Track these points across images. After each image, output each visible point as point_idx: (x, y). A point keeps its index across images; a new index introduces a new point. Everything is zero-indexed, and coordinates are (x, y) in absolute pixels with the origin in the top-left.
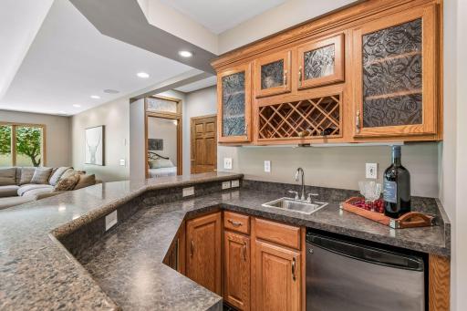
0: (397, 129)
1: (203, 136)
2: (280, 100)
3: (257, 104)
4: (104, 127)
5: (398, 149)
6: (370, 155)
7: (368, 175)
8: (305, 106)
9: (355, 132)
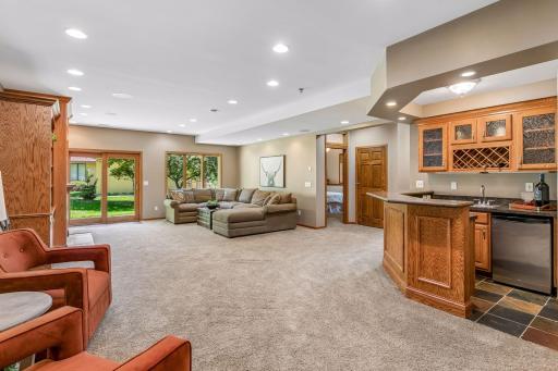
0: (542, 165)
1: (369, 163)
2: (469, 147)
3: (451, 148)
4: (285, 157)
5: (543, 176)
6: (528, 178)
7: (527, 189)
8: (487, 151)
9: (518, 166)
